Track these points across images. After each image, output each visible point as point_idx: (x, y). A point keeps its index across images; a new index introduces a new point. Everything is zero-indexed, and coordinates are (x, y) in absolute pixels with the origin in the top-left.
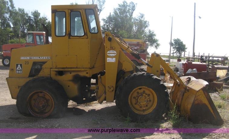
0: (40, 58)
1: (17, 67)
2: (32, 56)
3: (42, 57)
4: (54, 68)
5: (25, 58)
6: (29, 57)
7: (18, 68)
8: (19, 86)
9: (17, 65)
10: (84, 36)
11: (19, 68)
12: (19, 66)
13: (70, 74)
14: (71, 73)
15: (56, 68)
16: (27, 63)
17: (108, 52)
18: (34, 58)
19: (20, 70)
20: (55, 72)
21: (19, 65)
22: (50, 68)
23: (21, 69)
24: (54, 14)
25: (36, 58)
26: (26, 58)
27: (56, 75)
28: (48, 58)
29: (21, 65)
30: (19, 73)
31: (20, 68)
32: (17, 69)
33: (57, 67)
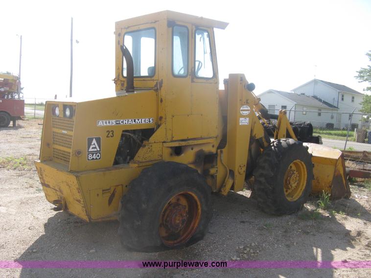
0: (135, 121)
1: (90, 144)
2: (121, 118)
3: (138, 120)
4: (169, 141)
5: (106, 123)
6: (114, 121)
7: (91, 147)
8: (103, 191)
9: (90, 141)
10: (213, 79)
11: (94, 146)
12: (94, 141)
13: (191, 151)
14: (192, 149)
15: (172, 141)
16: (111, 134)
17: (241, 109)
18: (124, 122)
19: (96, 152)
20: (170, 150)
21: (94, 139)
22: (163, 142)
23: (99, 150)
24: (171, 29)
25: (128, 122)
26: (109, 123)
27: (171, 155)
28: (149, 121)
29: (98, 140)
30: (93, 159)
31: (95, 148)
32: (91, 150)
33: (174, 139)
